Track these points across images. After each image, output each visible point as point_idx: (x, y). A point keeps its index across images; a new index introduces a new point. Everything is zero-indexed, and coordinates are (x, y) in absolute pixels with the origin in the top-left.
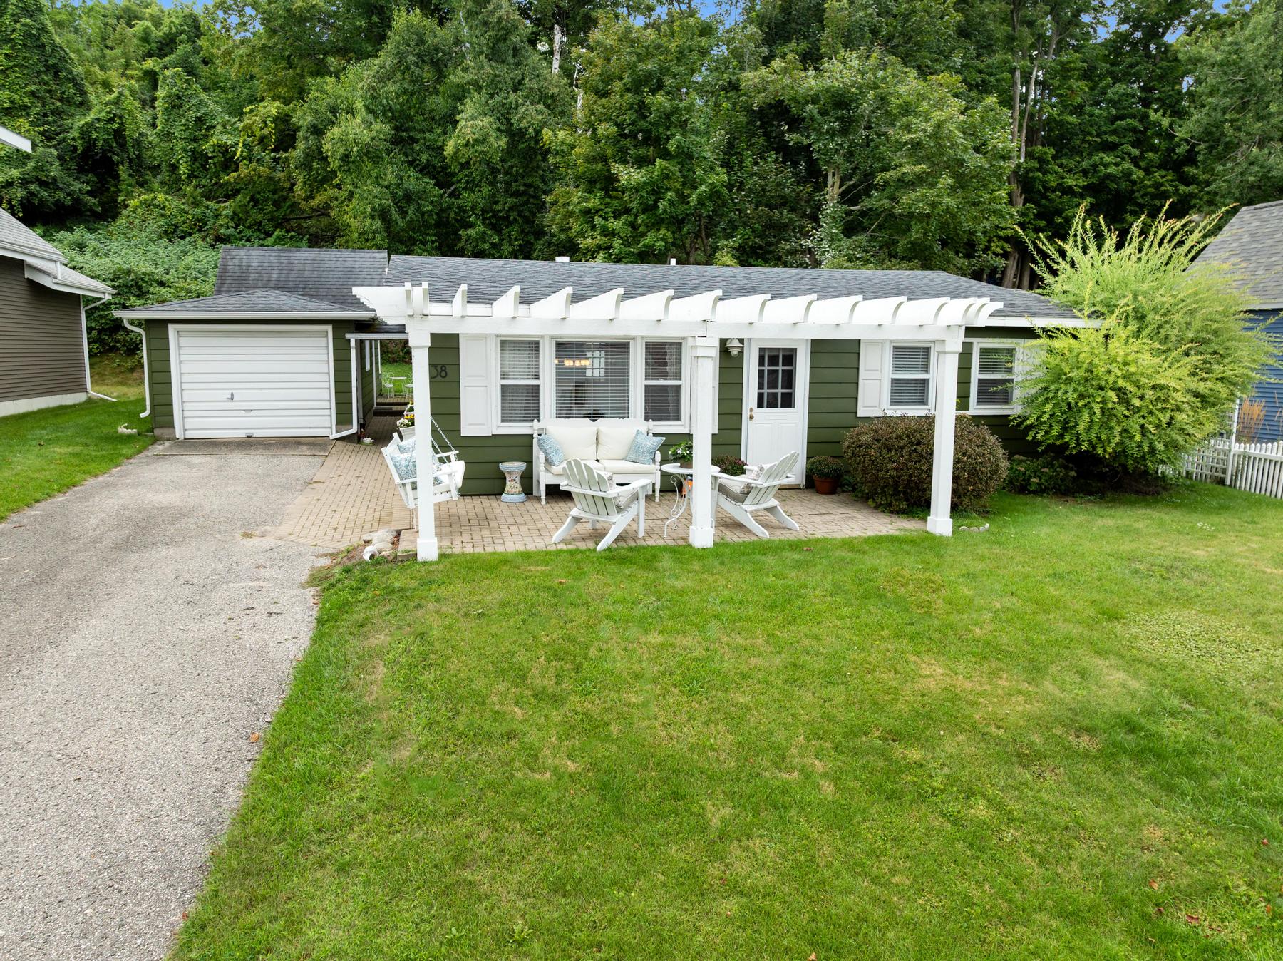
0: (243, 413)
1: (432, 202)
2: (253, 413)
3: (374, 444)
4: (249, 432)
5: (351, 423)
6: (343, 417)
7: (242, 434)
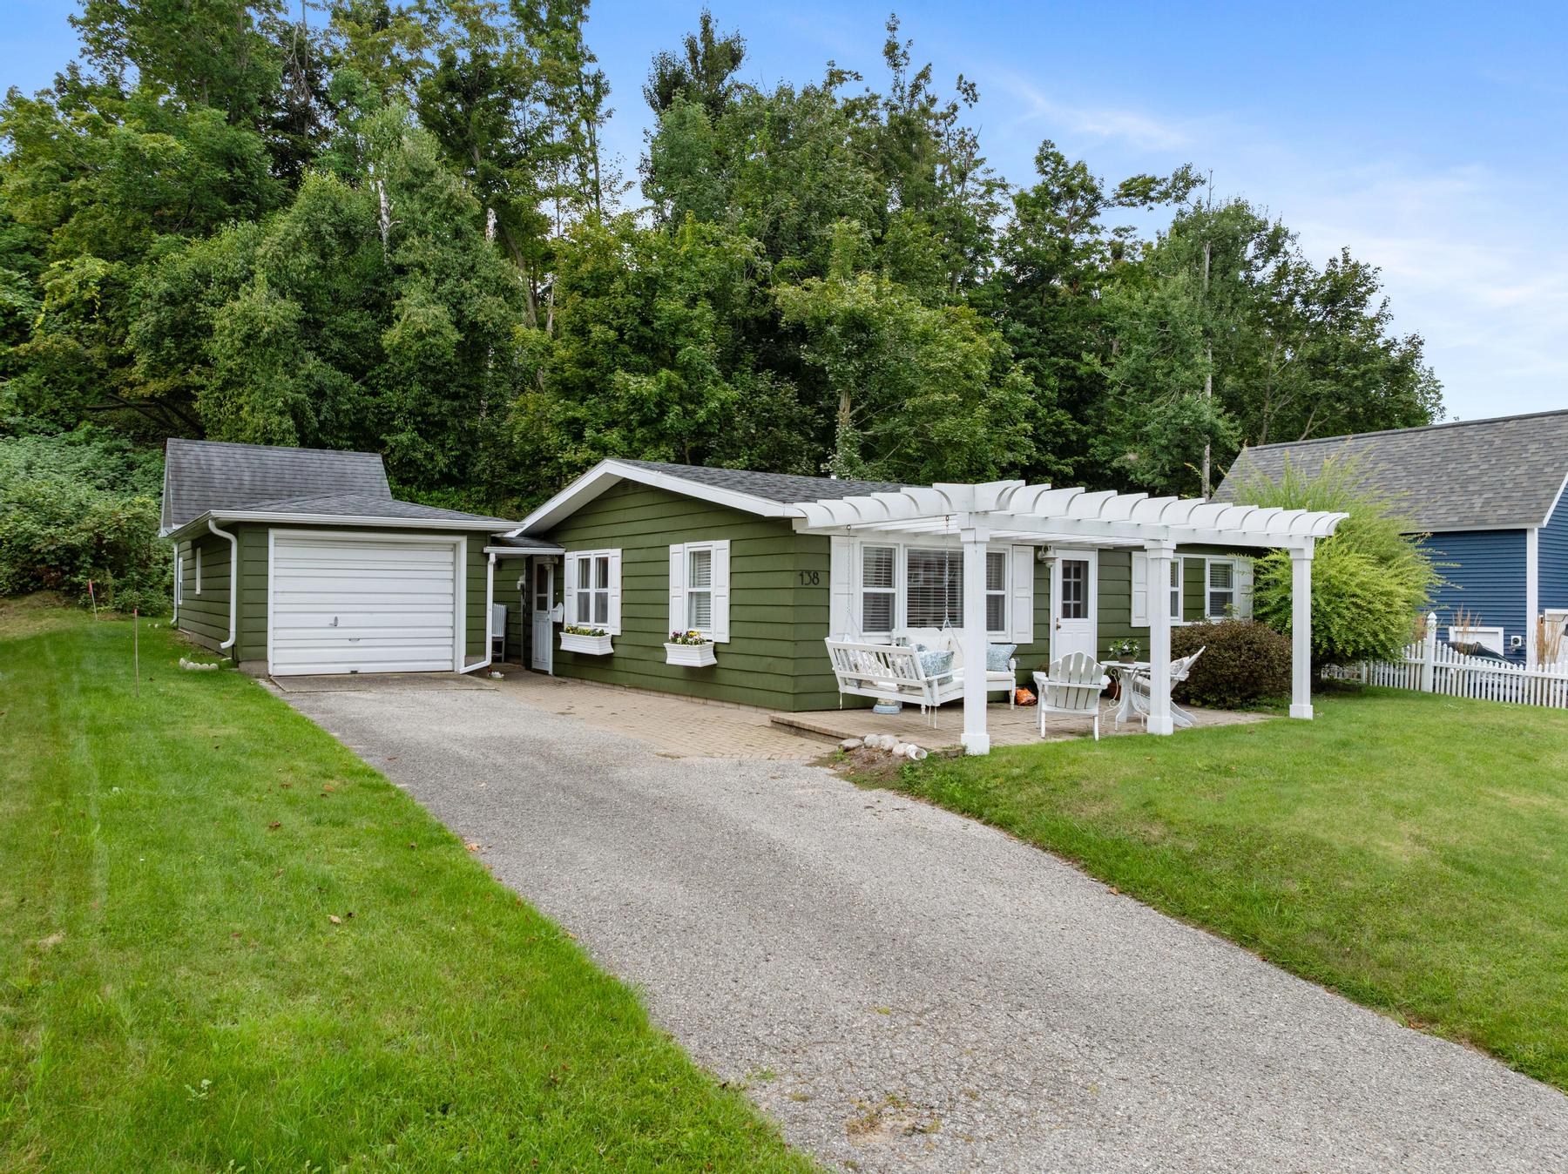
0: (348, 643)
1: (350, 400)
2: (360, 643)
3: (505, 679)
4: (354, 667)
5: (484, 653)
6: (474, 647)
7: (345, 669)
